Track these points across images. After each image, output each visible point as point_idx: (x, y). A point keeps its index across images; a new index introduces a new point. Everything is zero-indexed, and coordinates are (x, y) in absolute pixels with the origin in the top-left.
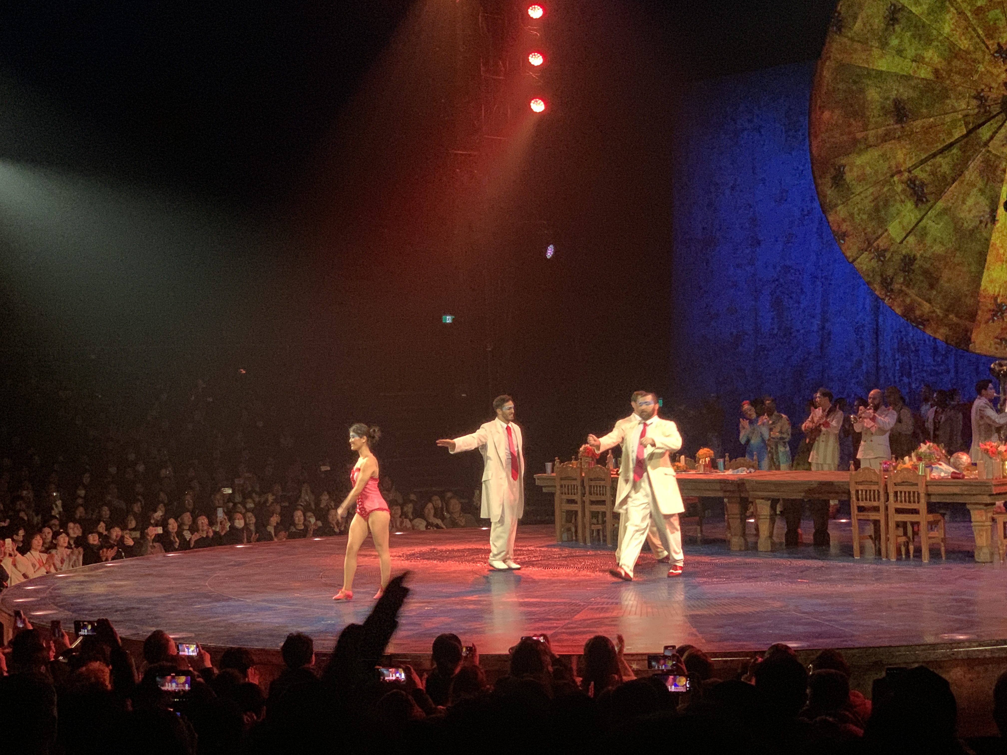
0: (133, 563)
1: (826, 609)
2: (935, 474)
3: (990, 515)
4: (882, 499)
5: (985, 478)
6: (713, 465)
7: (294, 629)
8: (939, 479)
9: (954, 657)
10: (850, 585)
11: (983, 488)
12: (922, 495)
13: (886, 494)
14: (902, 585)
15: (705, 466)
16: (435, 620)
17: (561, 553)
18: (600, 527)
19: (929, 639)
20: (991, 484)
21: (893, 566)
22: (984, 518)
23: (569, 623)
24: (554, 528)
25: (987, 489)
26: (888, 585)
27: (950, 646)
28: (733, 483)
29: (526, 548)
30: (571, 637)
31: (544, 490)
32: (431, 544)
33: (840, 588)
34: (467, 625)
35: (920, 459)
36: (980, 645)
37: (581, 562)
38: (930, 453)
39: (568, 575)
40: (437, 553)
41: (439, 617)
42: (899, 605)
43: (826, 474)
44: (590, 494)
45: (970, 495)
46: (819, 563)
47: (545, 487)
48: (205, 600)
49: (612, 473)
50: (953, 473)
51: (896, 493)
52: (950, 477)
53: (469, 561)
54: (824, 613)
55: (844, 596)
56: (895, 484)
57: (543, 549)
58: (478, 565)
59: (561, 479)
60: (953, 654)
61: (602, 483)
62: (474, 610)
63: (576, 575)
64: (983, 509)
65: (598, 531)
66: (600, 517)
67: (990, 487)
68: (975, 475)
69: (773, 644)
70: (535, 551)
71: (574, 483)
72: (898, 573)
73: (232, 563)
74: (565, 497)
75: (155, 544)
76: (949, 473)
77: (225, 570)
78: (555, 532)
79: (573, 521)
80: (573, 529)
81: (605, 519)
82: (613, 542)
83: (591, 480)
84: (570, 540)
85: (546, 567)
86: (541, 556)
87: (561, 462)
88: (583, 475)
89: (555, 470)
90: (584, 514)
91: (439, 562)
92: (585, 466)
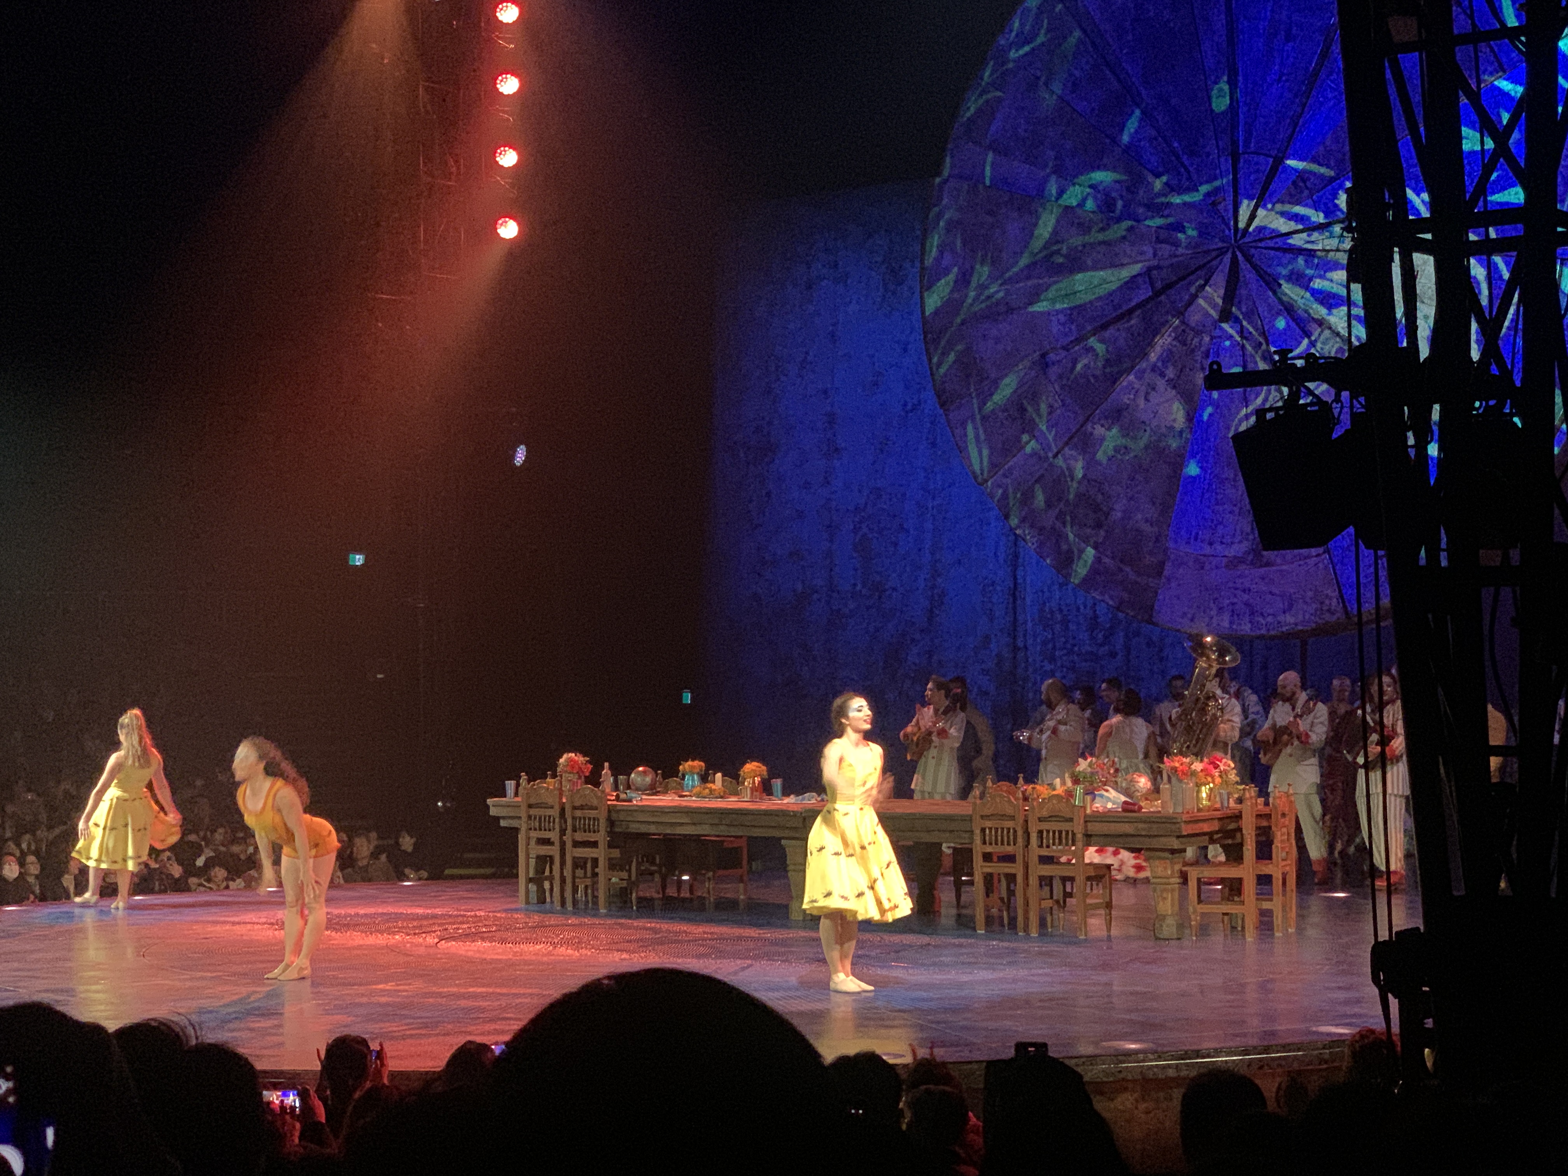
1: (933, 1005)
2: (1098, 805)
3: (1177, 867)
4: (1020, 841)
5: (1171, 811)
6: (766, 788)
8: (1104, 813)
9: (1121, 1076)
10: (968, 970)
11: (1168, 825)
12: (1079, 836)
13: (1025, 835)
14: (1047, 971)
15: (754, 789)
16: (326, 1020)
17: (528, 920)
18: (588, 883)
19: (1085, 1049)
20: (1179, 820)
21: (1034, 944)
22: (1169, 872)
24: (517, 884)
25: (1173, 827)
26: (1026, 972)
27: (1114, 1058)
28: (795, 815)
29: (473, 913)
31: (503, 823)
33: (952, 975)
34: (377, 1026)
35: (1076, 781)
36: (1159, 1058)
37: (558, 935)
38: (1092, 774)
39: (538, 953)
41: (333, 1015)
42: (1041, 1001)
43: (937, 805)
44: (574, 830)
45: (1150, 836)
46: (924, 939)
47: (504, 818)
49: (609, 797)
50: (1125, 803)
51: (1040, 832)
52: (1120, 810)
53: (381, 932)
55: (961, 986)
56: (1040, 820)
57: (499, 915)
58: (397, 937)
59: (530, 806)
60: (1120, 1072)
61: (593, 813)
62: (388, 1004)
63: (549, 954)
64: (1167, 859)
65: (586, 888)
66: (589, 865)
67: (1178, 826)
68: (1157, 807)
70: (488, 918)
71: (549, 812)
72: (1040, 953)
74: (534, 835)
76: (1118, 804)
78: (517, 891)
79: (547, 873)
80: (547, 885)
81: (597, 870)
82: (609, 904)
83: (575, 808)
84: (542, 900)
85: (503, 941)
86: (496, 925)
87: (529, 781)
88: (564, 800)
89: (520, 794)
90: (563, 863)
91: (333, 934)
92: (566, 786)
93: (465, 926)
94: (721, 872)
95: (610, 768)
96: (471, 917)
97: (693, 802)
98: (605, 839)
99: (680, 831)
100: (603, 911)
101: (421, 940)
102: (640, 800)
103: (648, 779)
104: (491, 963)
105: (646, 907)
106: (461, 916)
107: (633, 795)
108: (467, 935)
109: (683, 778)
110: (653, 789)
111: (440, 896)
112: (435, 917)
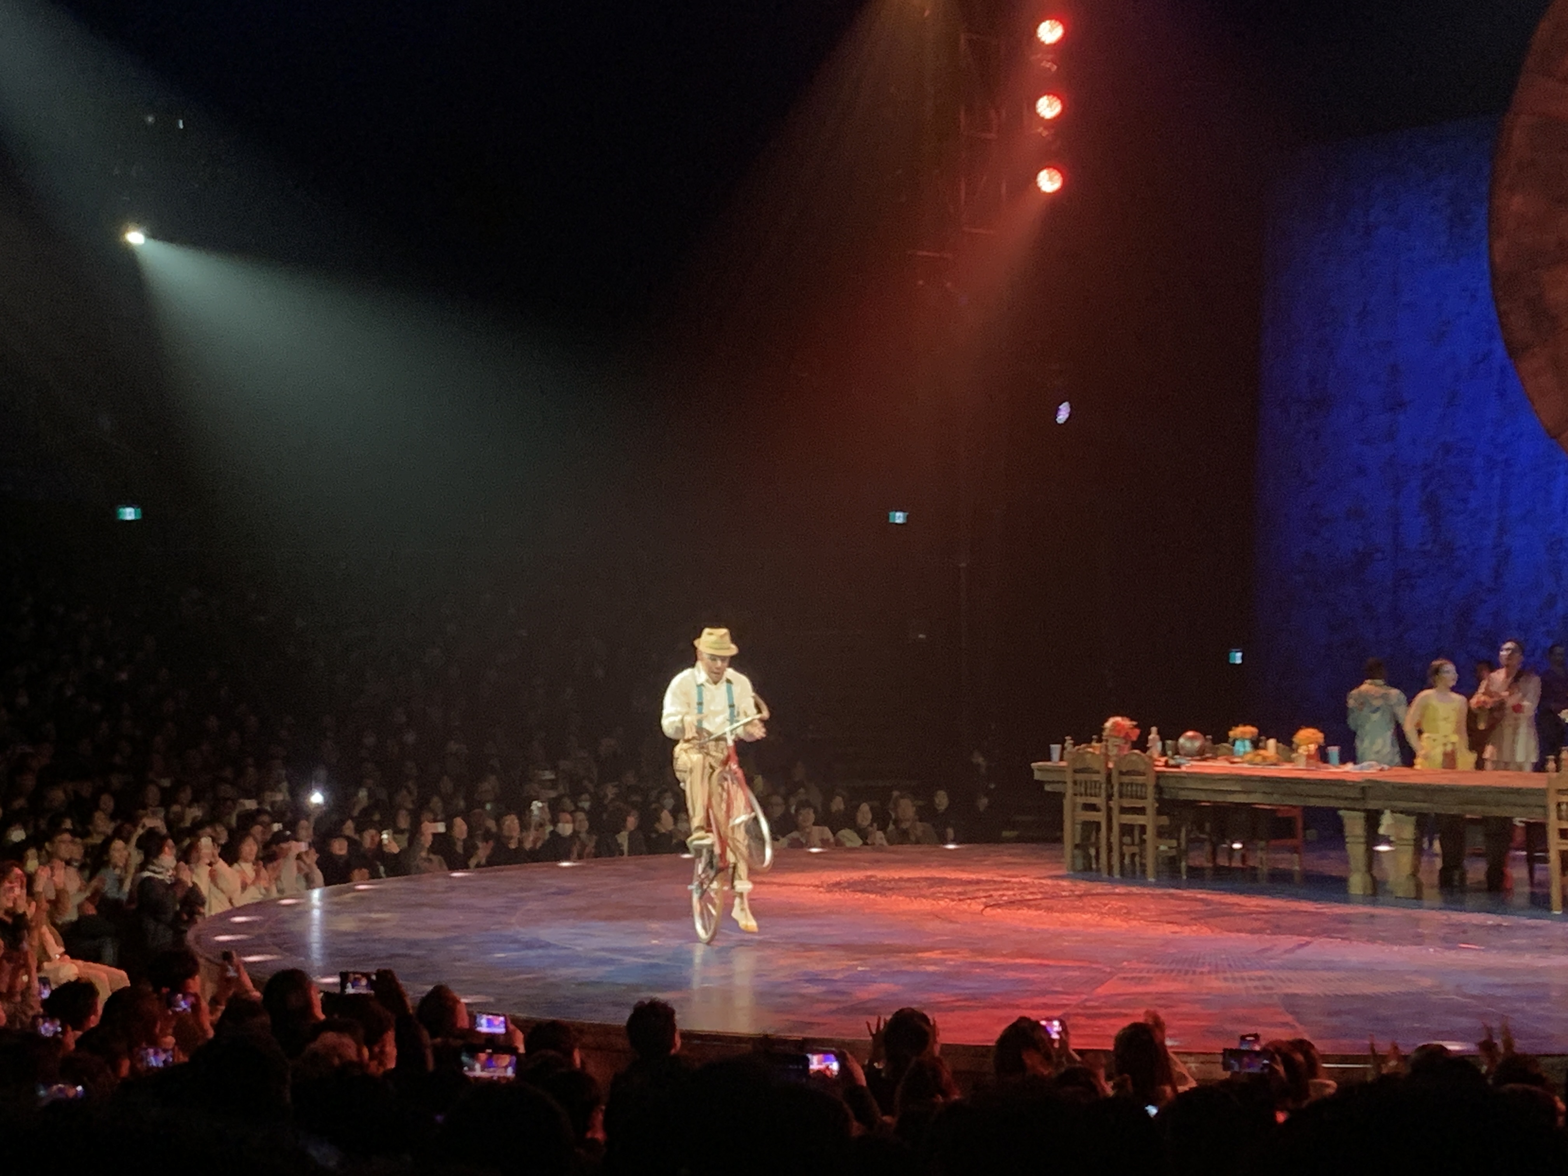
0: (398, 885)
1: (1506, 992)
6: (1323, 756)
7: (646, 996)
10: (1545, 955)
15: (1309, 757)
16: (874, 987)
17: (1074, 888)
18: (1136, 849)
23: (1086, 1000)
24: (1062, 849)
28: (1353, 785)
29: (1017, 880)
30: (1091, 1022)
31: (1048, 788)
32: (866, 869)
33: (1527, 959)
34: (925, 995)
37: (1105, 905)
39: (1085, 924)
40: (875, 883)
41: (879, 983)
44: (1121, 796)
46: (1491, 920)
47: (1049, 782)
48: (511, 946)
49: (1157, 763)
53: (926, 897)
54: (1504, 998)
55: (1535, 971)
57: (1043, 881)
58: (941, 903)
59: (1076, 771)
61: (1140, 779)
62: (934, 973)
63: (1097, 925)
65: (1133, 855)
66: (1137, 833)
69: (1421, 1044)
70: (1033, 885)
71: (1095, 777)
73: (553, 890)
74: (1080, 800)
75: (432, 856)
77: (542, 900)
78: (1062, 856)
79: (1093, 839)
80: (1093, 852)
81: (1144, 837)
82: (1158, 874)
83: (1121, 773)
84: (1087, 868)
85: (1050, 909)
86: (1041, 893)
87: (1075, 745)
88: (1111, 765)
89: (1066, 756)
90: (1110, 829)
91: (878, 898)
92: (1113, 752)
93: (1011, 893)
94: (1273, 842)
95: (1159, 733)
96: (1016, 883)
97: (1244, 768)
98: (1153, 805)
99: (1231, 799)
100: (1151, 880)
101: (966, 907)
102: (1189, 766)
103: (1197, 744)
104: (1038, 933)
105: (1196, 877)
106: (1005, 882)
107: (1182, 761)
108: (1012, 903)
109: (1233, 745)
110: (1201, 754)
111: (985, 861)
112: (978, 882)
